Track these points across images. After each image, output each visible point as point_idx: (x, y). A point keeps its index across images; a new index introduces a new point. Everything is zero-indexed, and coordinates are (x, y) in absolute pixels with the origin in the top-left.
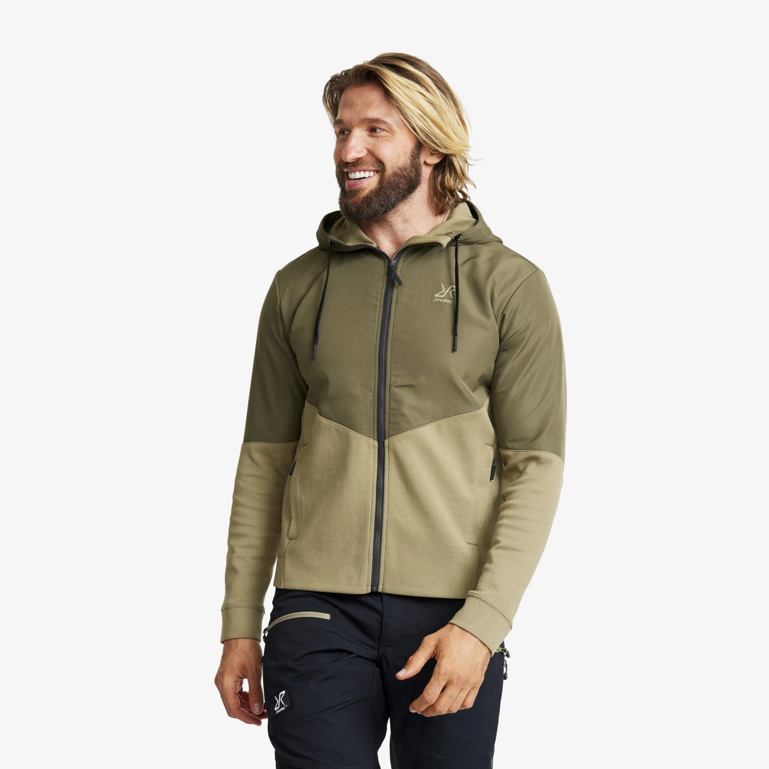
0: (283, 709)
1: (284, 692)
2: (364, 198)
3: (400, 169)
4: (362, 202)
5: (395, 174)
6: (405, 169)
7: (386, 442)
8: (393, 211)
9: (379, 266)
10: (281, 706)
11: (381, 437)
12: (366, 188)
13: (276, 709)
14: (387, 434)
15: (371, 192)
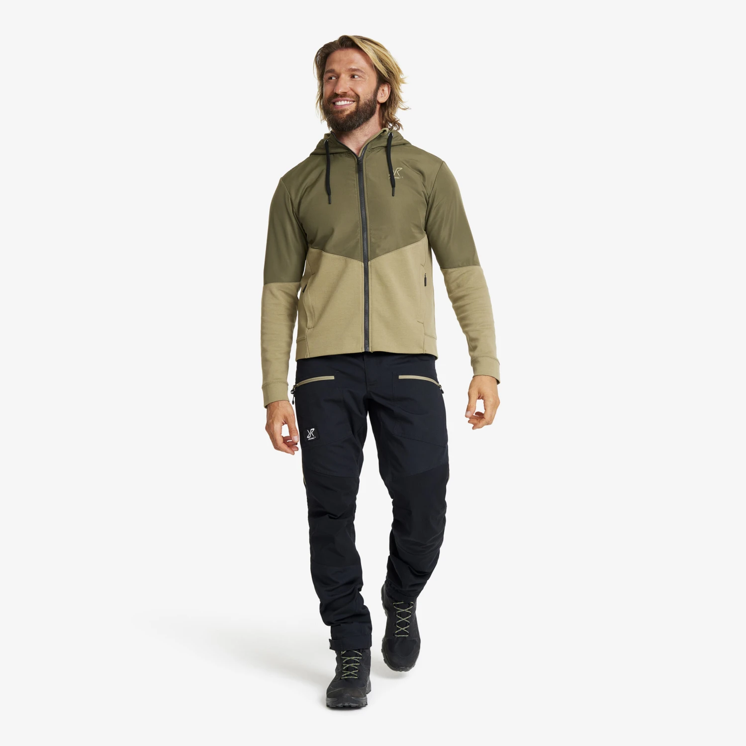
0: (313, 438)
1: (313, 429)
2: (348, 115)
3: (368, 101)
4: (346, 118)
5: (365, 104)
6: (371, 102)
7: (369, 263)
8: (359, 128)
9: (352, 163)
10: (312, 437)
11: (366, 260)
12: (348, 110)
13: (308, 437)
14: (369, 258)
15: (351, 113)
